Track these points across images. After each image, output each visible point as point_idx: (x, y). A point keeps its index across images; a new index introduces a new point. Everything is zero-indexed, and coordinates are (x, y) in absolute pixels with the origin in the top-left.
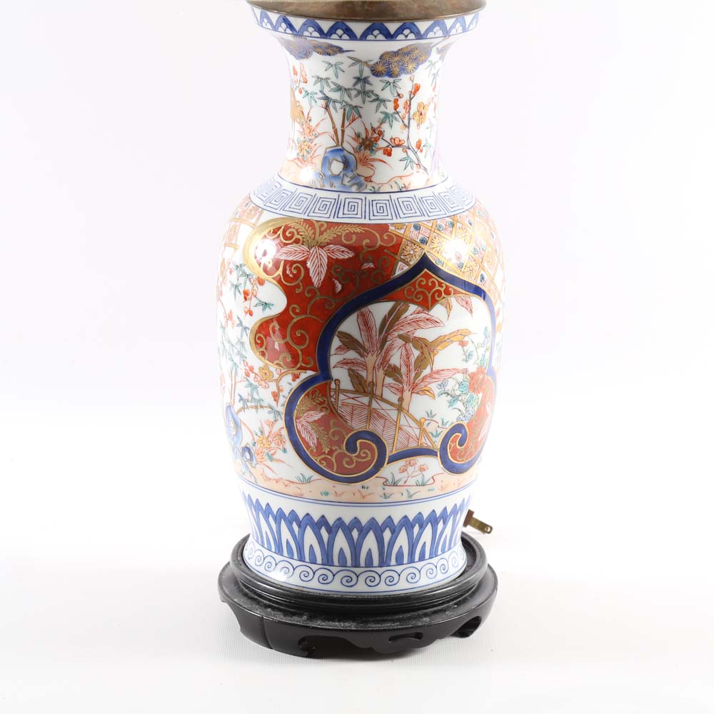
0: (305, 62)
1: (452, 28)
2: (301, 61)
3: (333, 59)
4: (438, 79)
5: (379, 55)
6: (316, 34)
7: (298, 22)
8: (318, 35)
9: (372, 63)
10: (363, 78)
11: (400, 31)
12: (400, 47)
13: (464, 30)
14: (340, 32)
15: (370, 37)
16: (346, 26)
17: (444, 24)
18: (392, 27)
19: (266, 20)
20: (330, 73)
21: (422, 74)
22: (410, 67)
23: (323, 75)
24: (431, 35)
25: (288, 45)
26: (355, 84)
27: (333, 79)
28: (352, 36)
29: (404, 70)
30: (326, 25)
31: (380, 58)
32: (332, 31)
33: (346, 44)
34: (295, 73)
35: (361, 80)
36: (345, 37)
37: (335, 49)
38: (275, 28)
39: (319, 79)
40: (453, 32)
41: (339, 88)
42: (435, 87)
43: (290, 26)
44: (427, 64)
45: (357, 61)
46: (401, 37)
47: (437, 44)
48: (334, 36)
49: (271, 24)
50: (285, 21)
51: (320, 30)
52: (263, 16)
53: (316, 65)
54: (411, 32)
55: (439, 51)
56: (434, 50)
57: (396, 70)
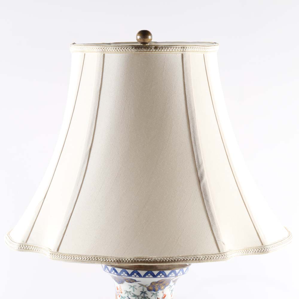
0: (121, 285)
1: (178, 273)
2: (120, 285)
3: (132, 284)
4: (173, 292)
5: (150, 283)
6: (126, 275)
7: (119, 270)
8: (127, 275)
9: (147, 286)
10: (144, 291)
11: (158, 274)
12: (158, 280)
13: (183, 274)
14: (135, 274)
15: (147, 276)
16: (138, 272)
17: (175, 272)
18: (156, 273)
19: (107, 269)
20: (131, 290)
21: (167, 291)
22: (162, 288)
23: (128, 290)
24: (170, 276)
25: (115, 279)
26: (141, 294)
27: (132, 292)
28: (140, 276)
29: (160, 289)
30: (130, 272)
31: (151, 284)
32: (132, 274)
33: (137, 279)
34: (118, 289)
35: (143, 292)
36: (137, 276)
37: (133, 281)
38: (110, 272)
39: (127, 292)
40: (179, 274)
41: (135, 296)
42: (172, 295)
43: (116, 271)
44: (169, 286)
45: (142, 285)
46: (159, 276)
47: (172, 279)
48: (133, 276)
49: (109, 270)
50: (114, 269)
51: (128, 274)
52: (106, 267)
53: (126, 286)
54: (163, 275)
55: (174, 282)
56: (172, 281)
57: (157, 289)
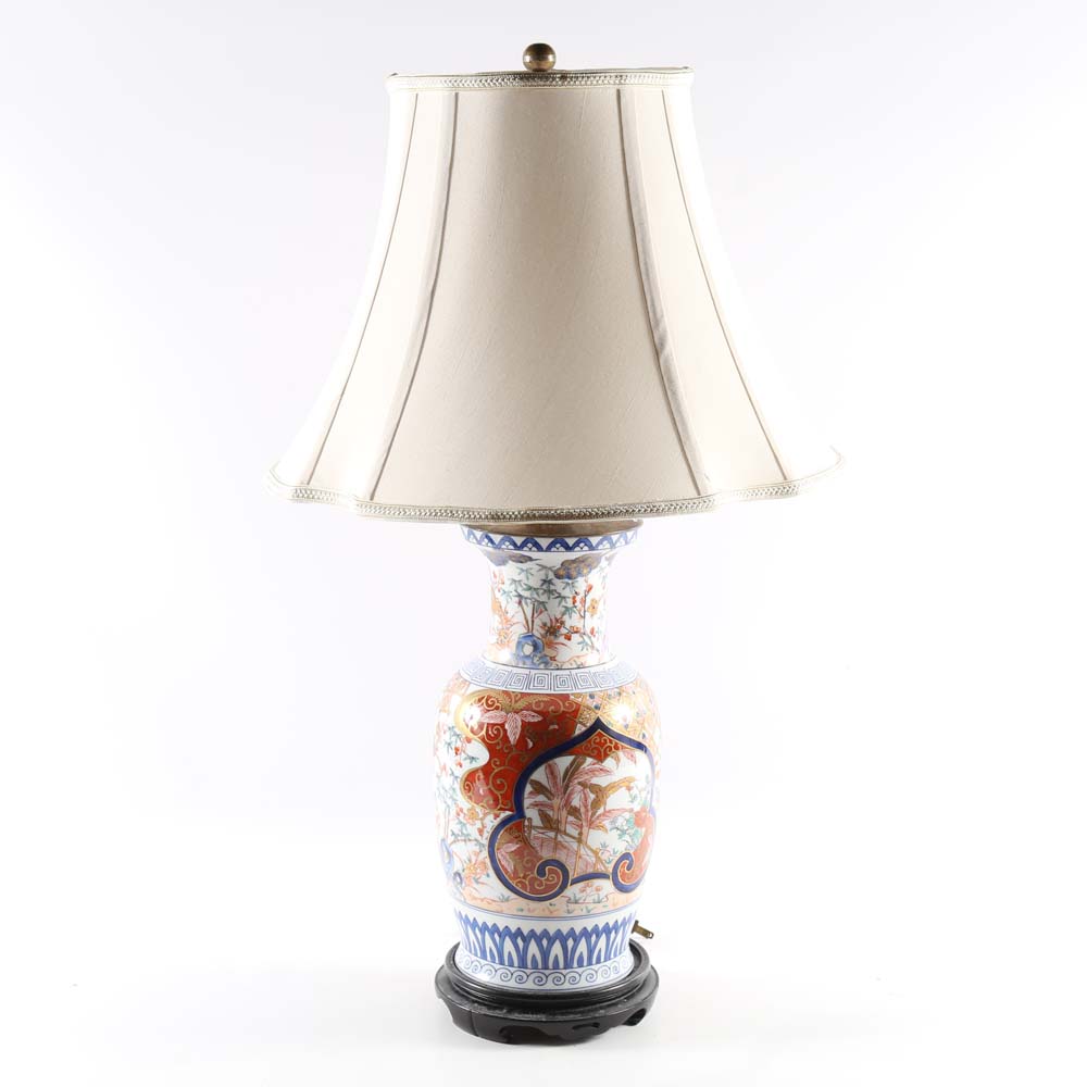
0: (502, 567)
1: (617, 542)
2: (499, 567)
3: (525, 566)
4: (607, 580)
5: (561, 563)
6: (511, 547)
7: (497, 538)
8: (513, 548)
9: (555, 569)
10: (548, 580)
11: (577, 544)
12: (576, 557)
13: (627, 543)
14: (530, 545)
15: (553, 549)
16: (534, 540)
17: (611, 539)
18: (571, 541)
19: (472, 537)
20: (522, 577)
21: (594, 577)
22: (585, 571)
23: (517, 578)
24: (601, 547)
25: (489, 555)
26: (542, 585)
27: (525, 581)
28: (540, 548)
29: (580, 574)
30: (519, 540)
31: (562, 565)
32: (524, 544)
33: (535, 554)
34: (495, 576)
35: (546, 581)
36: (534, 549)
37: (526, 558)
38: (479, 543)
39: (514, 581)
40: (618, 544)
41: (530, 588)
42: (604, 587)
43: (491, 541)
44: (598, 569)
45: (544, 567)
46: (577, 549)
47: (605, 554)
48: (525, 549)
49: (476, 539)
50: (487, 537)
51: (515, 544)
52: (470, 534)
53: (511, 570)
54: (586, 545)
55: (607, 559)
56: (603, 558)
57: (574, 574)
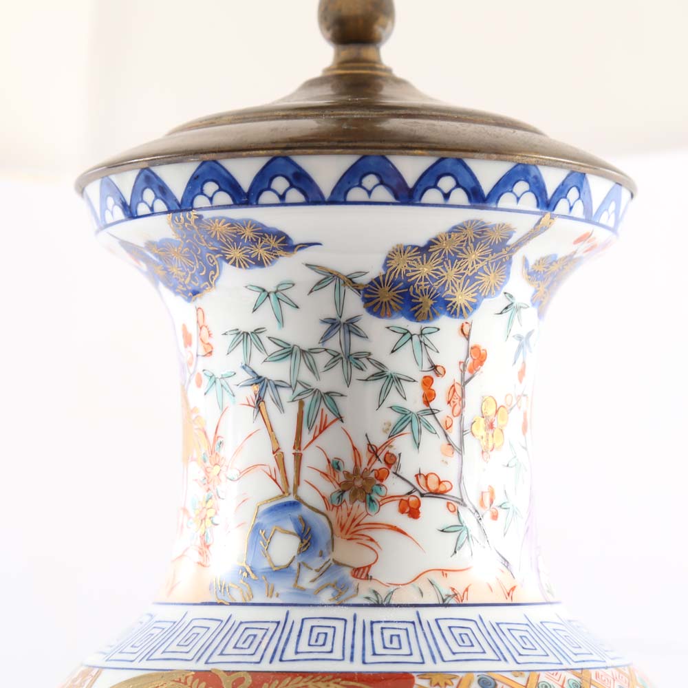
3: (268, 277)
6: (224, 198)
7: (179, 177)
8: (226, 200)
9: (364, 280)
10: (343, 320)
11: (430, 178)
14: (280, 184)
15: (356, 194)
18: (411, 168)
20: (265, 317)
23: (249, 324)
24: (506, 201)
26: (325, 338)
27: (273, 329)
28: (313, 197)
30: (244, 171)
31: (385, 266)
32: (263, 180)
34: (188, 340)
35: (339, 325)
36: (295, 195)
37: (273, 242)
39: (240, 336)
41: (287, 351)
43: (163, 194)
45: (328, 276)
46: (434, 196)
48: (267, 197)
50: (150, 183)
51: (232, 189)
